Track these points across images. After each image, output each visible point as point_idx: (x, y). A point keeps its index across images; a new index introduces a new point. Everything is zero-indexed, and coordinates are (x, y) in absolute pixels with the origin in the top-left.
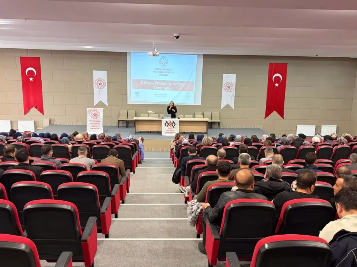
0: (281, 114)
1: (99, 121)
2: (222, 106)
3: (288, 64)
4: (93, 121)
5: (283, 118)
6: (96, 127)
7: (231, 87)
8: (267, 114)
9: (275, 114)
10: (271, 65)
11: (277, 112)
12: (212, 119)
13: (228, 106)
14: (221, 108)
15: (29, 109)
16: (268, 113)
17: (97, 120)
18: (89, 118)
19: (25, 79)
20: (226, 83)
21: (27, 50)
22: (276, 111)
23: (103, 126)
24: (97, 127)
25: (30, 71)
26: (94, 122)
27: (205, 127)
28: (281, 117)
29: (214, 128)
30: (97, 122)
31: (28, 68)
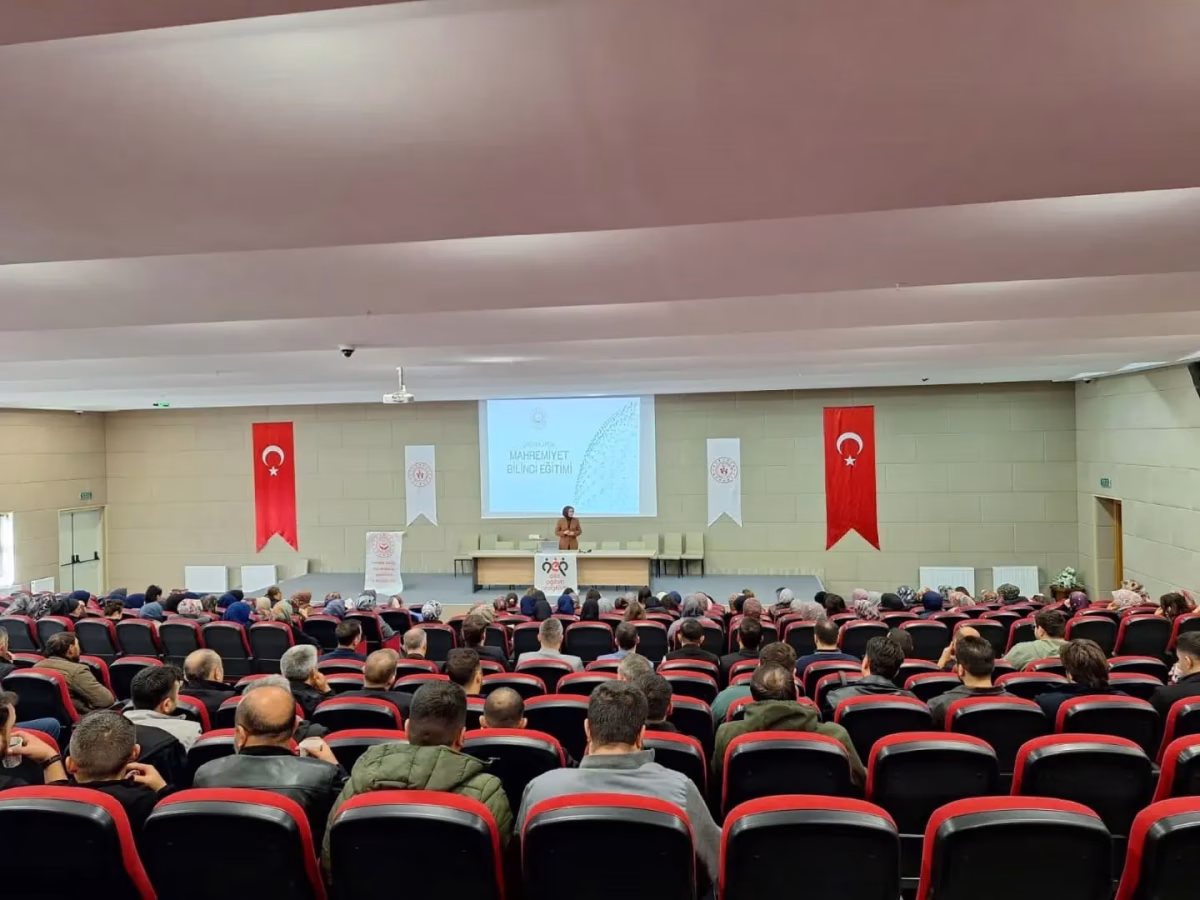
0: (872, 537)
1: (393, 563)
2: (712, 519)
3: (875, 409)
4: (380, 563)
5: (878, 548)
6: (385, 577)
7: (729, 471)
8: (833, 538)
9: (852, 537)
10: (829, 413)
11: (857, 530)
12: (687, 551)
13: (724, 517)
14: (707, 523)
15: (267, 538)
16: (834, 536)
17: (389, 560)
18: (372, 556)
19: (261, 471)
20: (715, 462)
21: (267, 409)
22: (855, 528)
23: (402, 574)
24: (389, 578)
25: (273, 455)
26: (380, 566)
27: (646, 572)
28: (870, 545)
29: (691, 575)
30: (389, 566)
31: (268, 446)
